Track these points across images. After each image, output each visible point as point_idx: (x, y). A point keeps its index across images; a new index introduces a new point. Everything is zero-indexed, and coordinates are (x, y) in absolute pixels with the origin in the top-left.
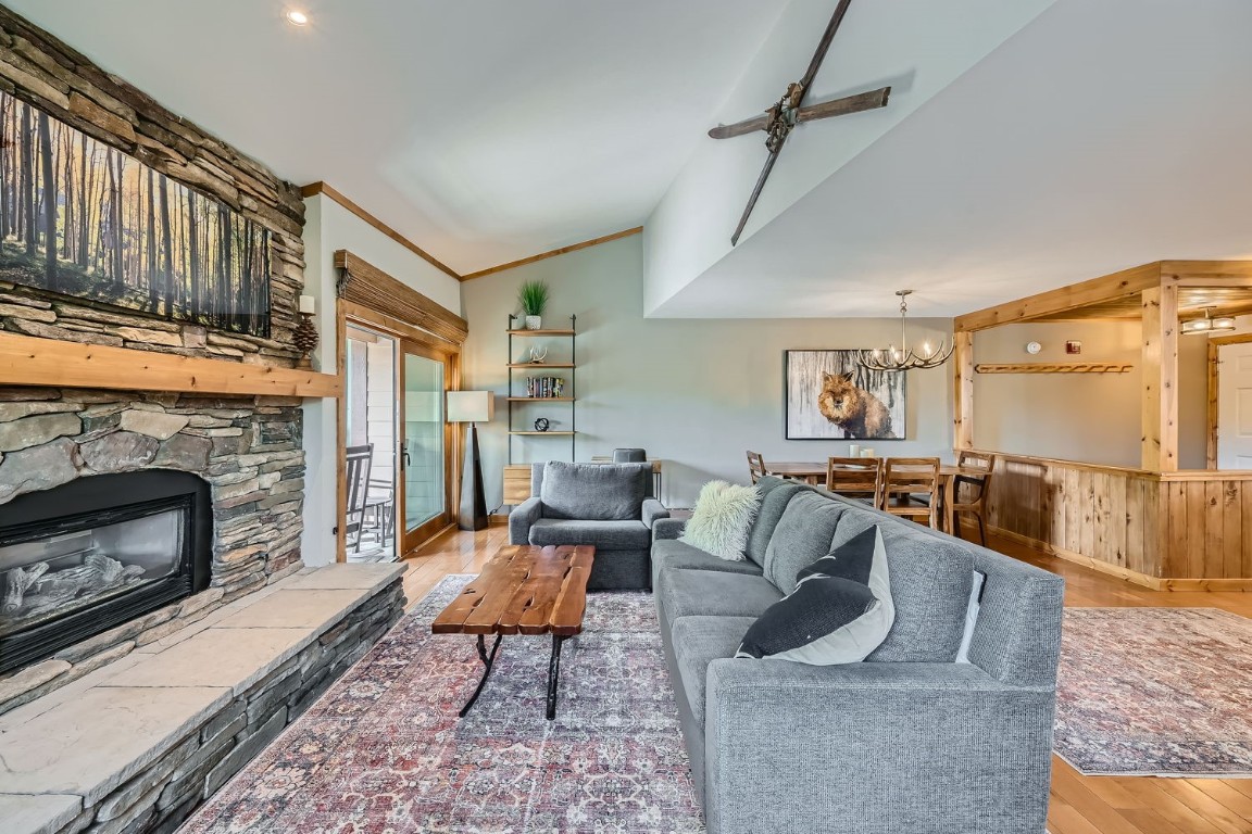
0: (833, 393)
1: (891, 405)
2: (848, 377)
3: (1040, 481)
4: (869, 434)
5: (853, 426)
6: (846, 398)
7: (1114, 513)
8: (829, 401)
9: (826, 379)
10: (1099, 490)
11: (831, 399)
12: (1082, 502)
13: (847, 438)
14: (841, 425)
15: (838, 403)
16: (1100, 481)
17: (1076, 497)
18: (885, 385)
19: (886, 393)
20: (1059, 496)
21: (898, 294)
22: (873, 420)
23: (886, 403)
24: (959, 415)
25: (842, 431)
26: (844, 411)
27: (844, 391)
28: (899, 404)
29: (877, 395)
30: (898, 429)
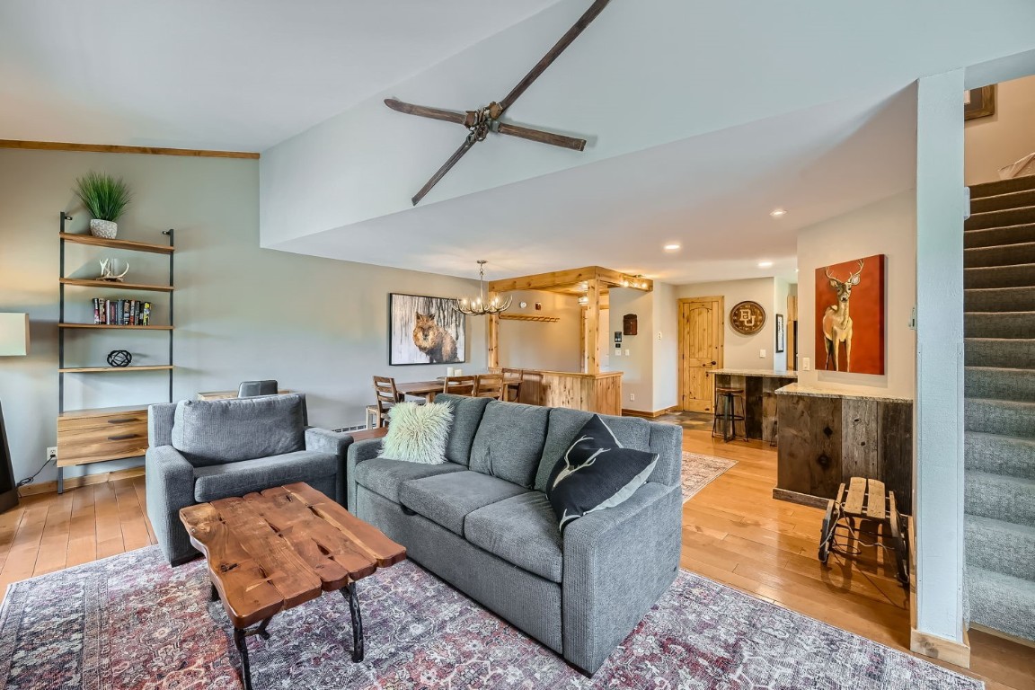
0: (423, 329)
1: (457, 339)
2: (432, 317)
3: (539, 383)
4: (444, 359)
5: (435, 355)
6: (431, 333)
7: (575, 398)
8: (420, 335)
9: (418, 317)
10: (568, 386)
11: (421, 333)
12: (560, 393)
13: (431, 363)
14: (427, 354)
15: (426, 336)
16: (569, 380)
17: (557, 392)
18: (454, 325)
19: (454, 330)
20: (549, 392)
21: (478, 262)
22: (447, 348)
23: (454, 336)
24: (491, 346)
25: (428, 357)
26: (428, 344)
27: (430, 328)
28: (462, 338)
29: (450, 331)
30: (461, 356)
